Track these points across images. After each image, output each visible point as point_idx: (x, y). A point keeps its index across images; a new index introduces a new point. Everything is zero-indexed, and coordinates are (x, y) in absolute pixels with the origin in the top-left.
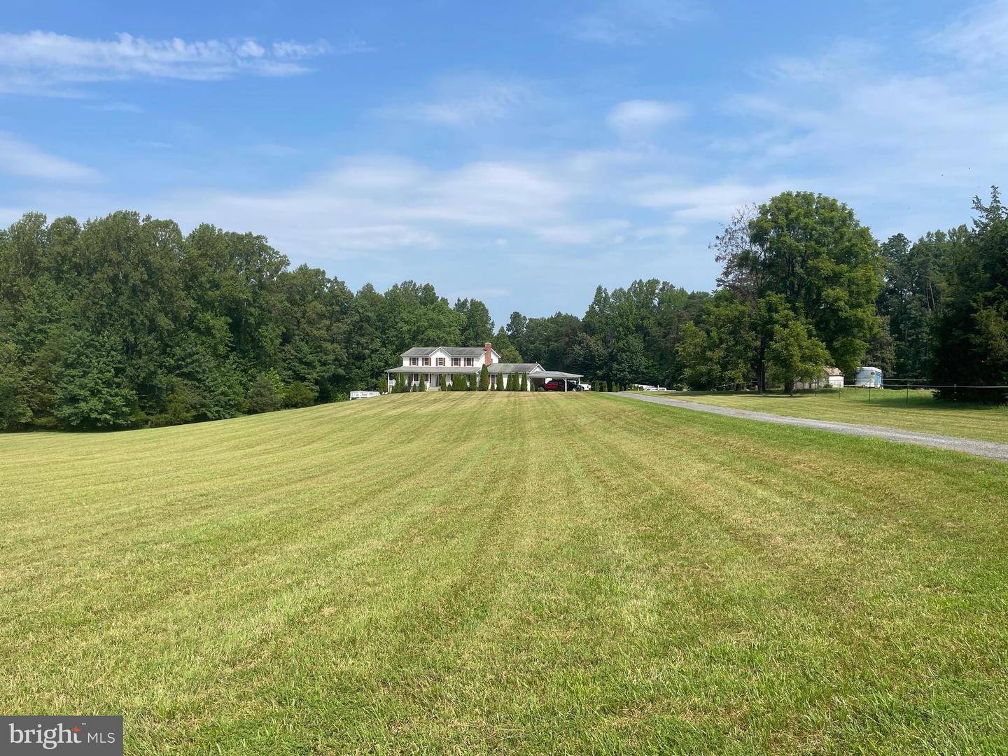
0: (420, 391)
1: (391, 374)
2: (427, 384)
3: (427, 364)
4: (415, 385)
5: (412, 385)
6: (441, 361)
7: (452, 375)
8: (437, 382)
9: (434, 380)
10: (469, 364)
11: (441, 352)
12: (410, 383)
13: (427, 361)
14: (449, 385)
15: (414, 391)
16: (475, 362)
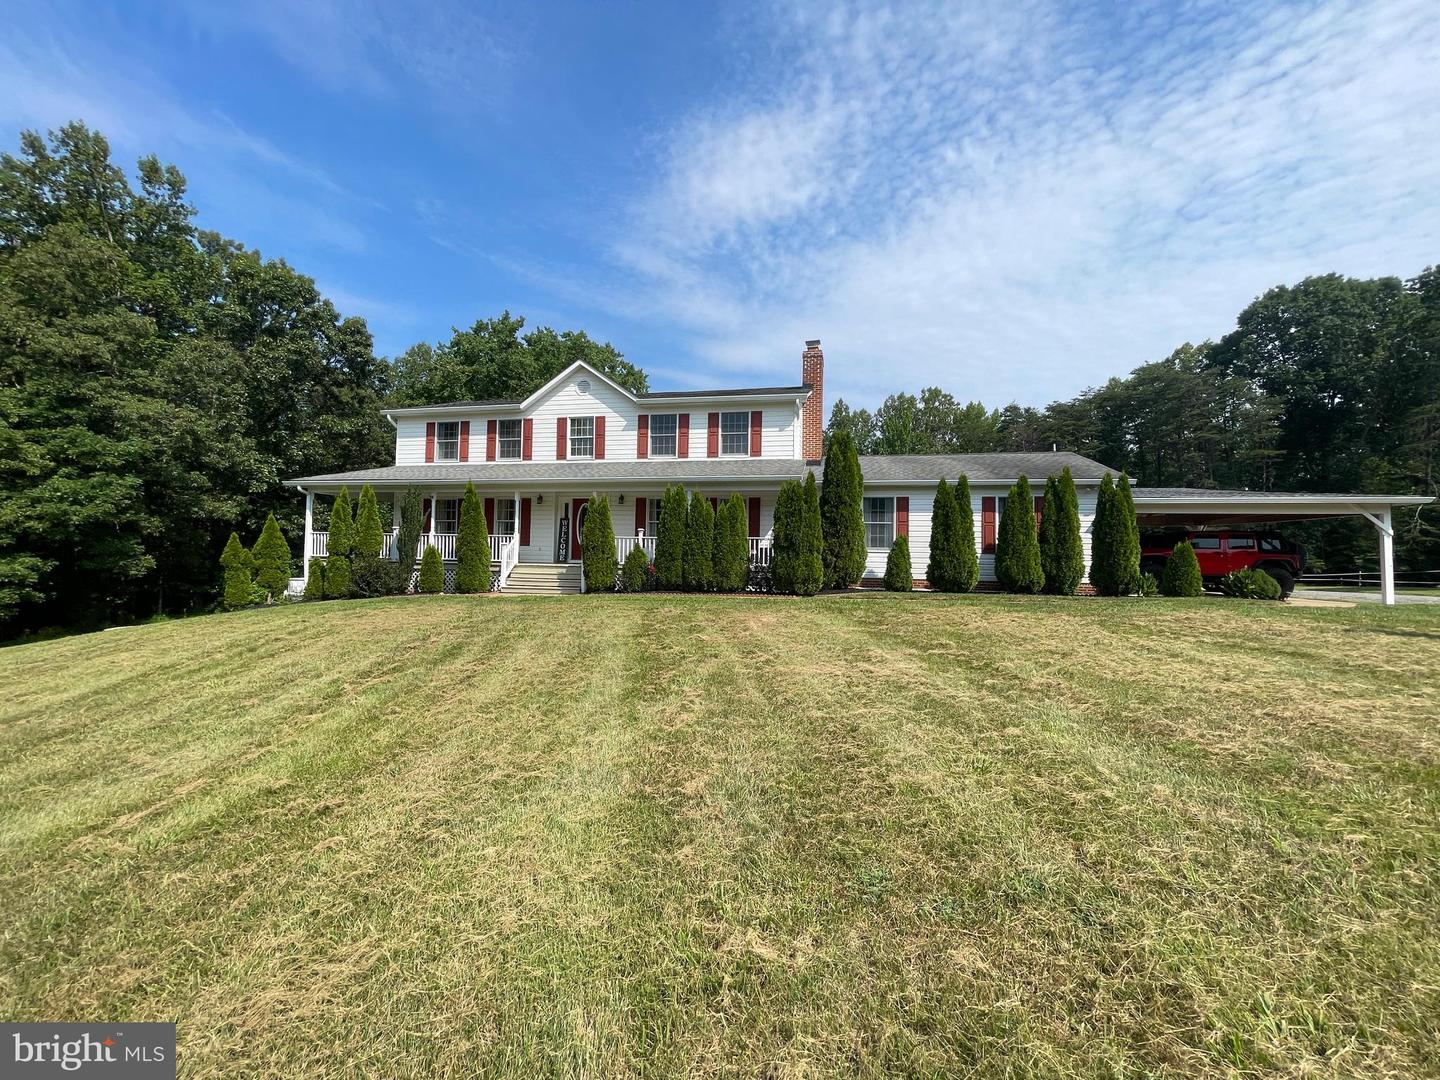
0: (461, 589)
1: (325, 500)
2: (508, 551)
3: (510, 450)
4: (431, 553)
5: (420, 556)
6: (586, 434)
7: (641, 503)
8: (562, 537)
9: (545, 533)
10: (734, 444)
11: (584, 387)
12: (407, 545)
13: (512, 435)
14: (636, 555)
15: (428, 588)
16: (768, 433)
